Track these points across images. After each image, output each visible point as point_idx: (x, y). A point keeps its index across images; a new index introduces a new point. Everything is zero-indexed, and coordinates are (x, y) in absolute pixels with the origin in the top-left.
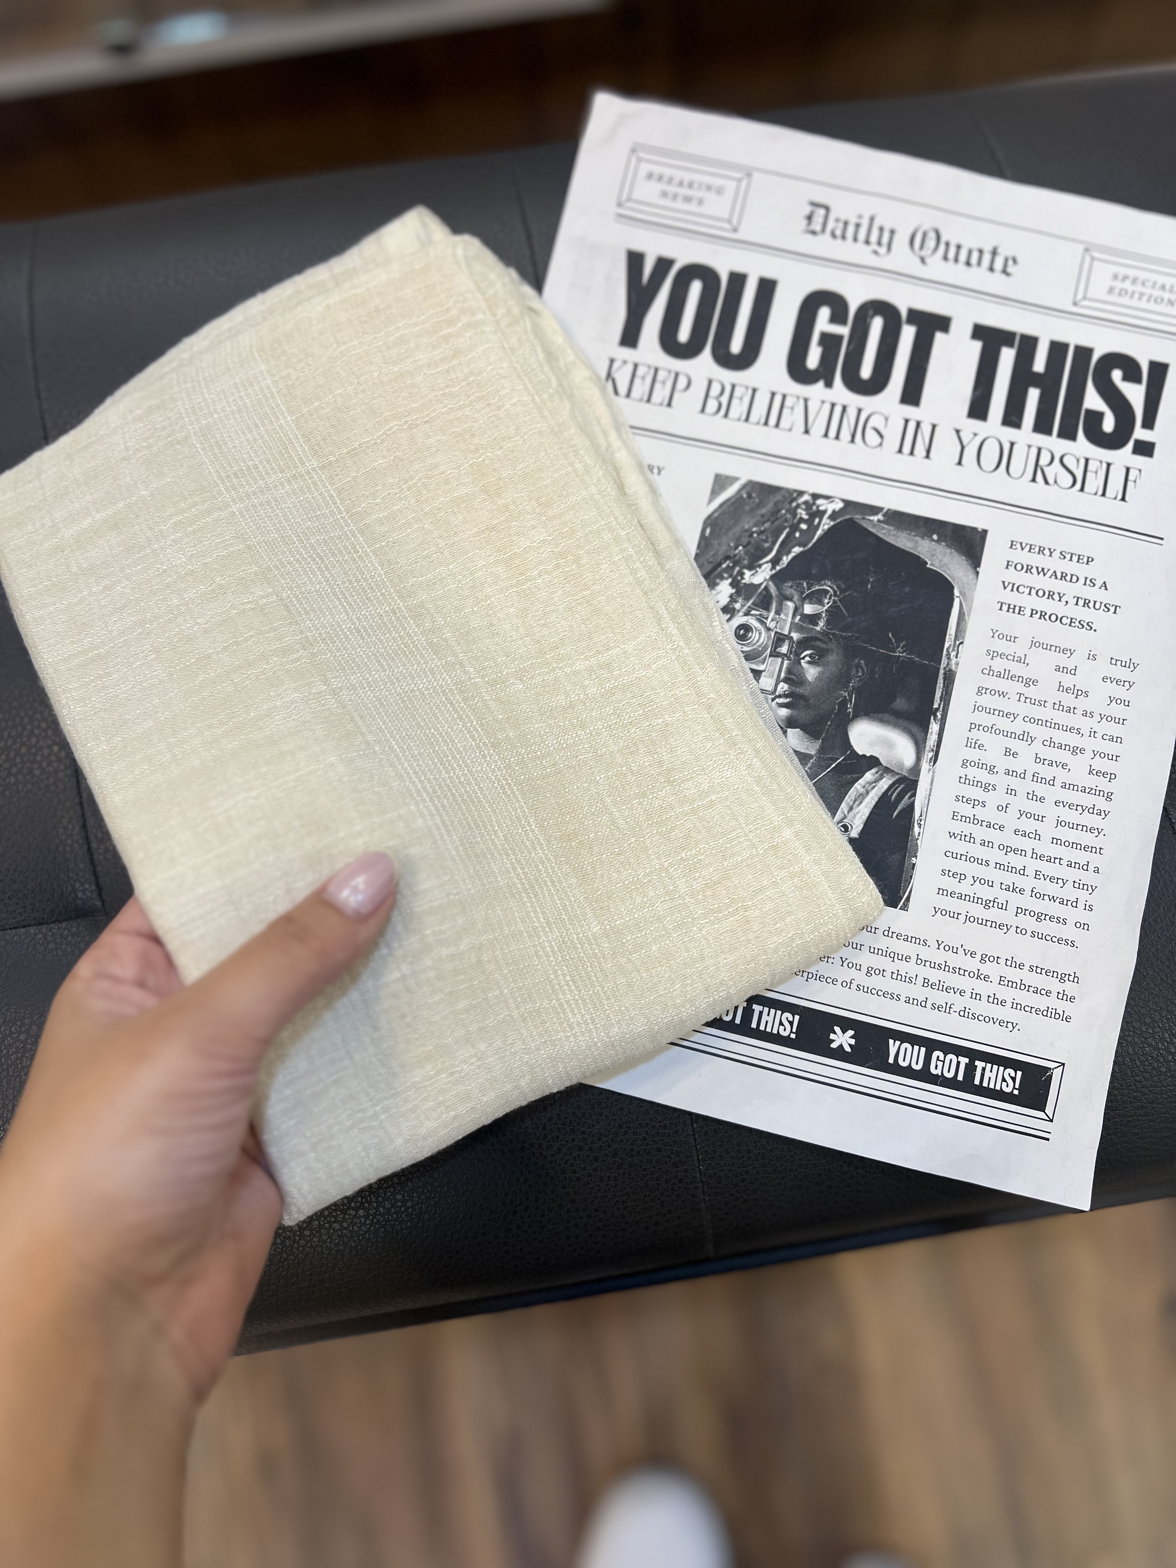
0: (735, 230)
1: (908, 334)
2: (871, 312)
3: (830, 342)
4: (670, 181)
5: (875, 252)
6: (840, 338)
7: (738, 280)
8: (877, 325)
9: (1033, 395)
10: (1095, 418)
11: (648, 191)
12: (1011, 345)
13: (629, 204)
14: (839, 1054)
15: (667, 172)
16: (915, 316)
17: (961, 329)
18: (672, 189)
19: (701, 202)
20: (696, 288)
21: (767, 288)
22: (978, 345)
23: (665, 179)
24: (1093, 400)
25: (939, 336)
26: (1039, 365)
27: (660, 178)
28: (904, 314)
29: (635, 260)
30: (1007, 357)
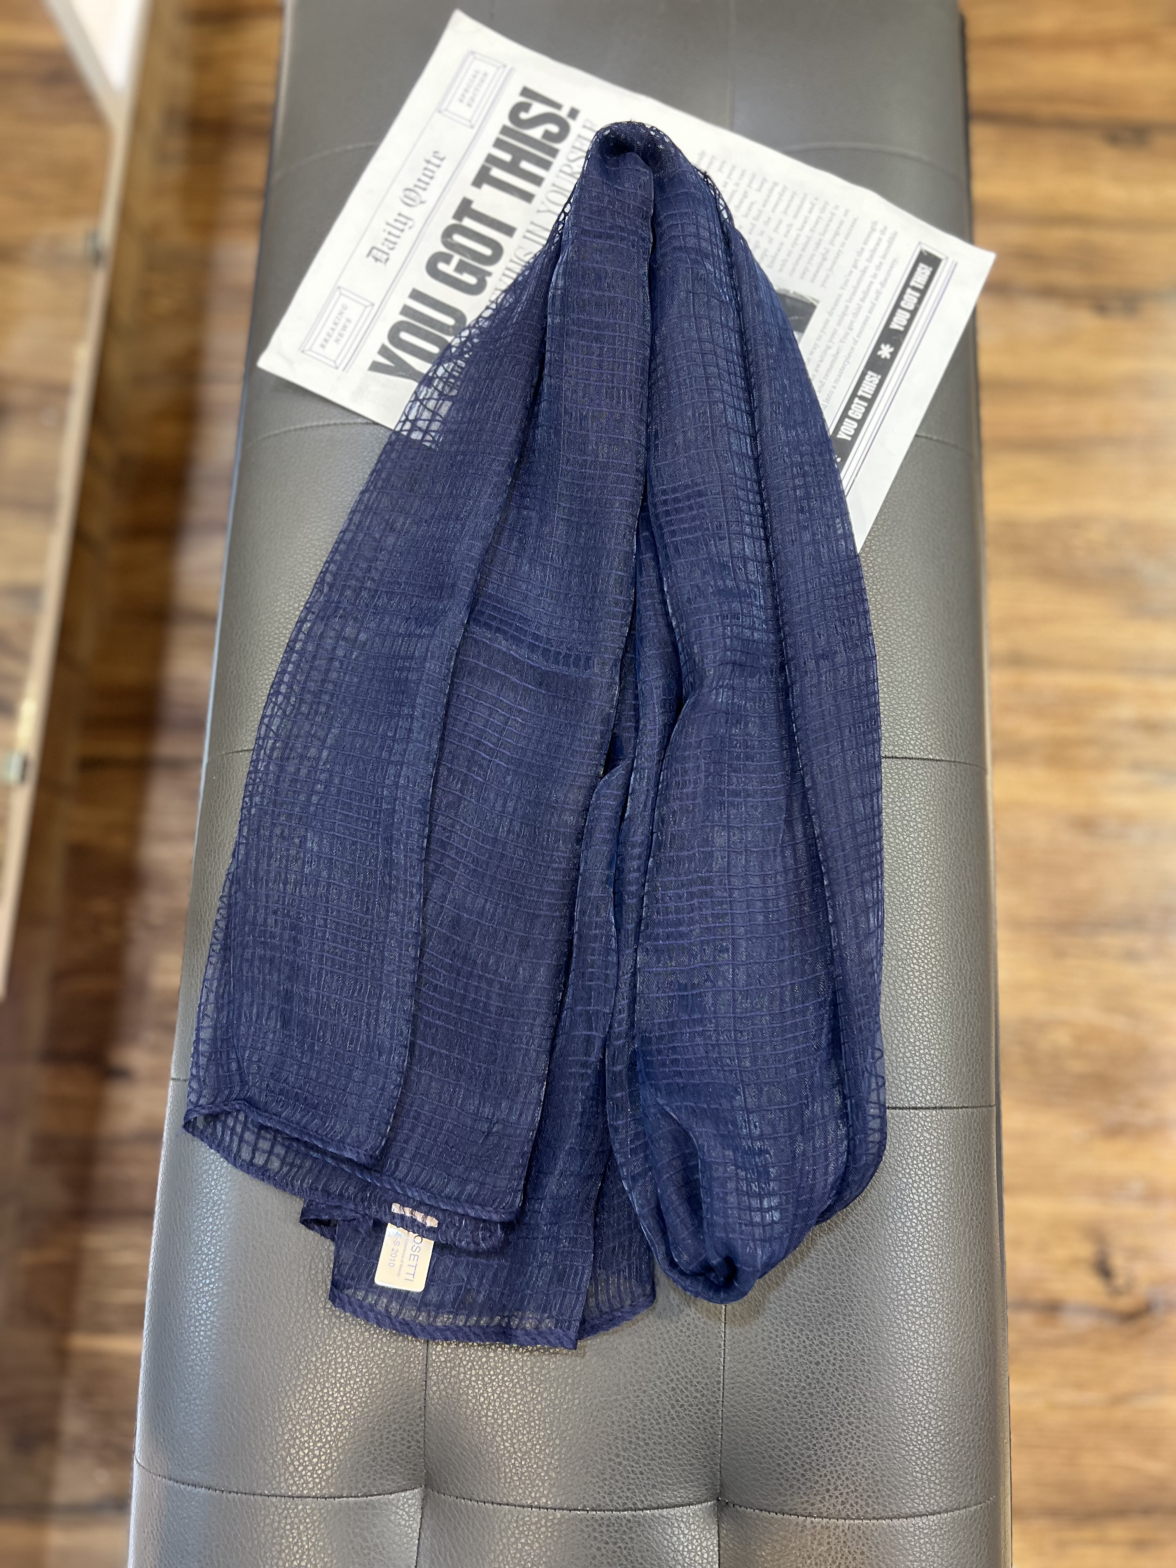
0: (373, 305)
1: (468, 222)
2: (449, 240)
3: (462, 267)
4: (329, 335)
5: (410, 228)
6: (461, 262)
7: (406, 311)
8: (458, 238)
9: (525, 165)
10: (547, 135)
11: (332, 349)
12: (489, 169)
13: (338, 362)
14: (894, 355)
15: (323, 335)
16: (459, 215)
17: (472, 193)
18: (335, 335)
19: (349, 321)
20: (405, 336)
21: (416, 295)
22: (486, 187)
23: (328, 338)
24: (537, 133)
25: (474, 206)
26: (507, 157)
27: (326, 341)
28: (454, 222)
29: (376, 367)
30: (496, 172)
